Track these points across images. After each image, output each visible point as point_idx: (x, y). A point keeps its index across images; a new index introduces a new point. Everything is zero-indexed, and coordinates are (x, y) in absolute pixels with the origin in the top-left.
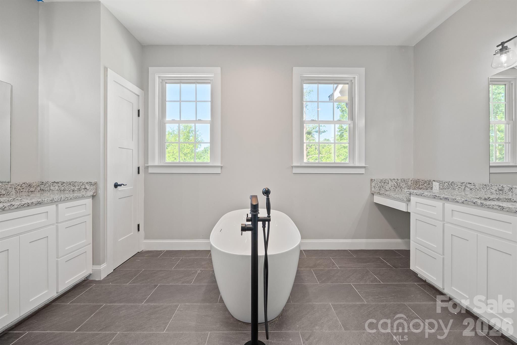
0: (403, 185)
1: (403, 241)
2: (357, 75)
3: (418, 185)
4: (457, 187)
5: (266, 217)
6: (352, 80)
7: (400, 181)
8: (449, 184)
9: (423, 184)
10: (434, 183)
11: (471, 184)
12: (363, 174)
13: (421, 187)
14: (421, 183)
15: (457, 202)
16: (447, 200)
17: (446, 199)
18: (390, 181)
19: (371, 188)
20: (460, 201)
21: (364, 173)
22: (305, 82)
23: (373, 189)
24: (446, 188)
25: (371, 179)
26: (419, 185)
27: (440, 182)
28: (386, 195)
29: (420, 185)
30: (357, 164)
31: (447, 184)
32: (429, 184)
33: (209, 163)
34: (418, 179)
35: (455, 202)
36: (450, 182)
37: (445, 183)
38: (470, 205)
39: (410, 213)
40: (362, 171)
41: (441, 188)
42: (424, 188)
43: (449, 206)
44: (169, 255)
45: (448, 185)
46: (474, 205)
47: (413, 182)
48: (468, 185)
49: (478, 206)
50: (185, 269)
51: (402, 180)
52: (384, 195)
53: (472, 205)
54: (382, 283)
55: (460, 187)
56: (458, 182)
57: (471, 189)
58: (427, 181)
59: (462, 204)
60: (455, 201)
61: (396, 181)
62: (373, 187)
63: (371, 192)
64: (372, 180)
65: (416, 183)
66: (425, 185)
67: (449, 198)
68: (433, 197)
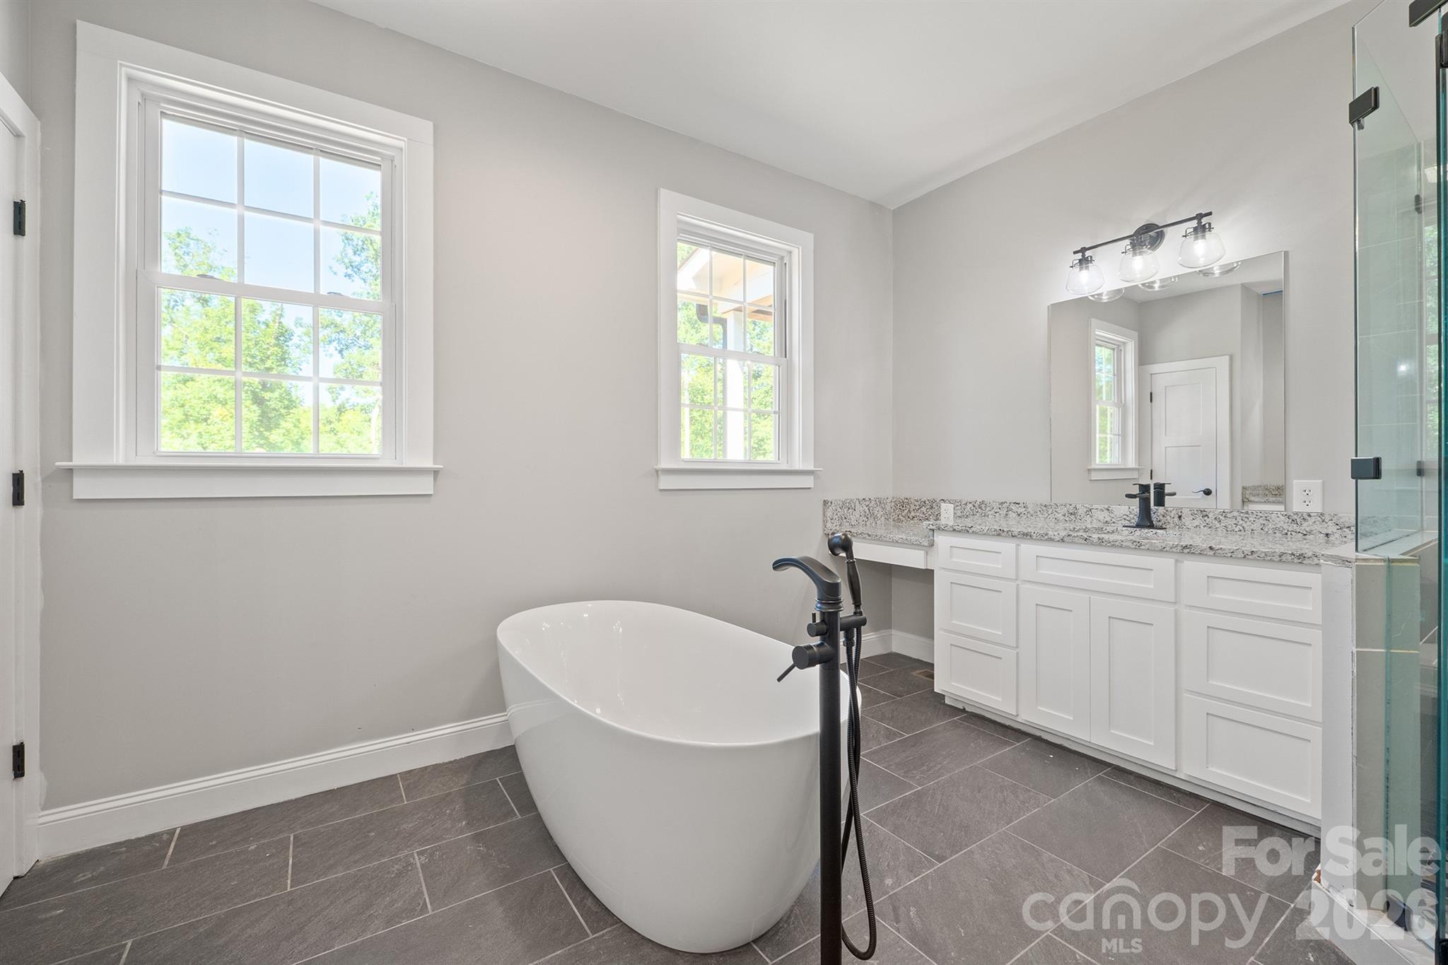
0: (878, 512)
1: (878, 636)
2: (798, 248)
3: (906, 511)
4: (992, 512)
5: (851, 616)
6: (782, 258)
7: (873, 502)
8: (974, 506)
9: (918, 507)
10: (943, 505)
11: (1018, 504)
12: (810, 488)
13: (913, 514)
14: (912, 506)
15: (1051, 540)
16: (1028, 537)
17: (1026, 536)
18: (857, 503)
19: (825, 522)
20: (1057, 538)
21: (812, 486)
22: (681, 237)
23: (829, 525)
24: (968, 514)
25: (824, 501)
26: (909, 511)
27: (957, 504)
28: (869, 536)
29: (912, 510)
30: (798, 465)
31: (971, 505)
32: (932, 508)
33: (378, 459)
34: (906, 497)
35: (1046, 540)
36: (978, 503)
37: (966, 504)
38: (1077, 543)
39: (933, 570)
40: (808, 482)
41: (959, 514)
42: (921, 515)
43: (1030, 549)
44: (214, 843)
45: (973, 508)
46: (1084, 544)
47: (893, 504)
48: (1014, 507)
49: (1093, 544)
50: (348, 868)
51: (877, 500)
52: (865, 536)
53: (1081, 544)
54: (908, 736)
55: (999, 510)
56: (994, 501)
57: (1019, 515)
58: (927, 502)
59: (1062, 544)
60: (1046, 537)
61: (868, 503)
62: (828, 518)
63: (825, 530)
64: (825, 503)
65: (901, 507)
66: (924, 509)
67: (1032, 534)
68: (994, 533)
